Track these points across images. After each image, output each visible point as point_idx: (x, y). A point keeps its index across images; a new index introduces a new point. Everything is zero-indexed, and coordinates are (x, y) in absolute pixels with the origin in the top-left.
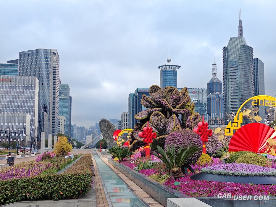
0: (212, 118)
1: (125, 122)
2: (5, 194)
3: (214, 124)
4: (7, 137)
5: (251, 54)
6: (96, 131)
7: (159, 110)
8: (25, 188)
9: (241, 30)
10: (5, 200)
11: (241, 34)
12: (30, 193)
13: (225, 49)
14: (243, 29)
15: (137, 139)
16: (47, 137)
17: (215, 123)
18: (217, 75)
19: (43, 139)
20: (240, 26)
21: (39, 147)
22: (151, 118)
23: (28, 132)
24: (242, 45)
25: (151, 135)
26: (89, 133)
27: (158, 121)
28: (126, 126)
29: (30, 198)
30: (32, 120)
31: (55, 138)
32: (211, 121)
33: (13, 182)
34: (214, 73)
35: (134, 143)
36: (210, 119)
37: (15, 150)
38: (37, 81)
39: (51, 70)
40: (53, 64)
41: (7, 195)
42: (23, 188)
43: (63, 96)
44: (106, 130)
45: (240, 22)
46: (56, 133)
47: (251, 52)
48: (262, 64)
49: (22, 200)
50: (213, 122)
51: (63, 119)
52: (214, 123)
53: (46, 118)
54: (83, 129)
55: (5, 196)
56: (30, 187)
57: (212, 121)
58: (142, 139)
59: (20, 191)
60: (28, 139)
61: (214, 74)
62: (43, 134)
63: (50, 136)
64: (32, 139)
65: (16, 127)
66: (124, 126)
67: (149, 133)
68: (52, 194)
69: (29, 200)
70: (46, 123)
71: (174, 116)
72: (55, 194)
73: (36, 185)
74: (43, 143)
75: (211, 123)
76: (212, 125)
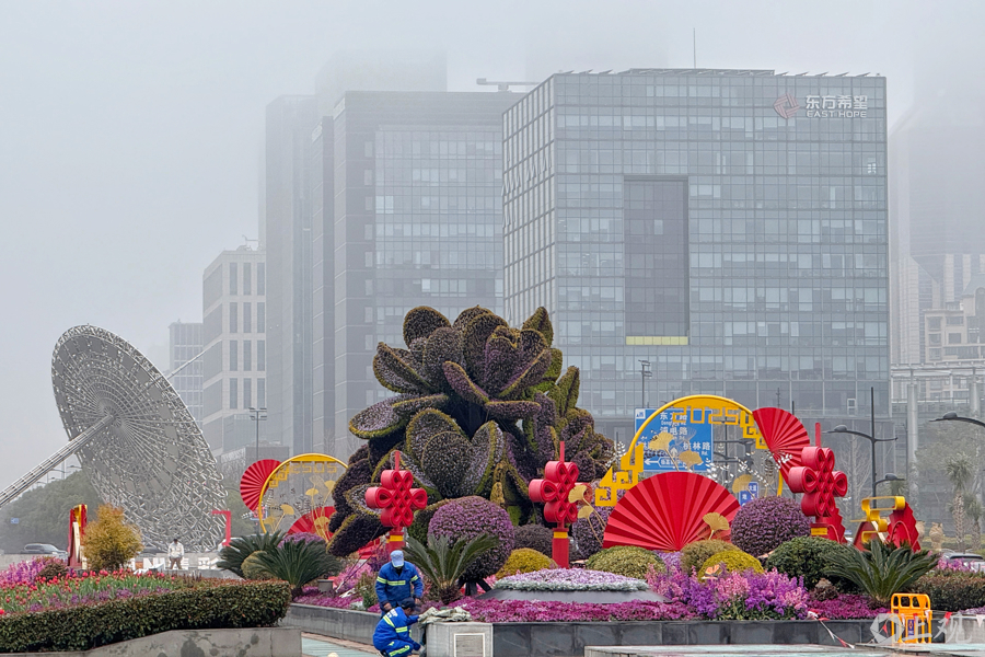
0: (950, 298)
1: (234, 337)
3: (964, 342)
7: (438, 406)
8: (185, 607)
10: (154, 627)
12: (194, 615)
15: (360, 512)
17: (972, 338)
22: (408, 433)
25: (406, 499)
27: (433, 447)
28: (241, 364)
29: (193, 624)
32: (943, 323)
33: (166, 597)
35: (344, 524)
36: (936, 306)
41: (155, 618)
42: (182, 607)
44: (109, 416)
49: (181, 627)
50: (962, 330)
52: (964, 339)
55: (153, 621)
56: (193, 606)
57: (955, 320)
58: (379, 513)
59: (178, 612)
66: (226, 364)
67: (402, 490)
68: (228, 616)
69: (193, 627)
71: (491, 427)
72: (234, 618)
75: (945, 342)
76: (950, 351)
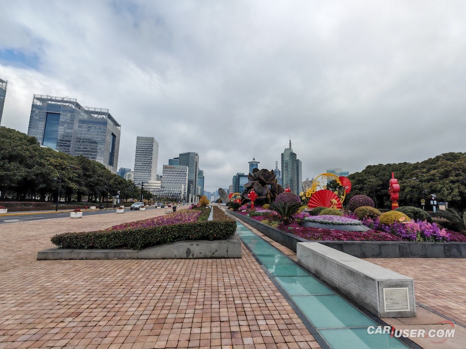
2: (174, 235)
4: (172, 196)
6: (216, 194)
7: (258, 182)
8: (189, 231)
9: (290, 145)
10: (173, 239)
11: (290, 147)
13: (282, 154)
15: (246, 198)
16: (192, 196)
19: (190, 197)
20: (290, 143)
21: (188, 202)
22: (253, 186)
23: (183, 193)
24: (291, 153)
26: (213, 195)
27: (258, 188)
29: (192, 238)
30: (185, 188)
31: (196, 197)
34: (277, 166)
35: (243, 200)
37: (176, 203)
38: (188, 168)
39: (195, 163)
40: (196, 160)
42: (187, 230)
43: (200, 176)
44: (222, 194)
45: (290, 141)
46: (196, 195)
47: (295, 156)
48: (301, 162)
49: (186, 239)
51: (200, 187)
53: (191, 187)
54: (209, 193)
55: (174, 237)
56: (192, 230)
58: (249, 198)
59: (185, 233)
60: (182, 197)
62: (190, 195)
63: (194, 196)
64: (184, 197)
65: (176, 191)
68: (208, 235)
69: (191, 240)
70: (191, 189)
72: (210, 236)
73: (197, 229)
74: (190, 199)
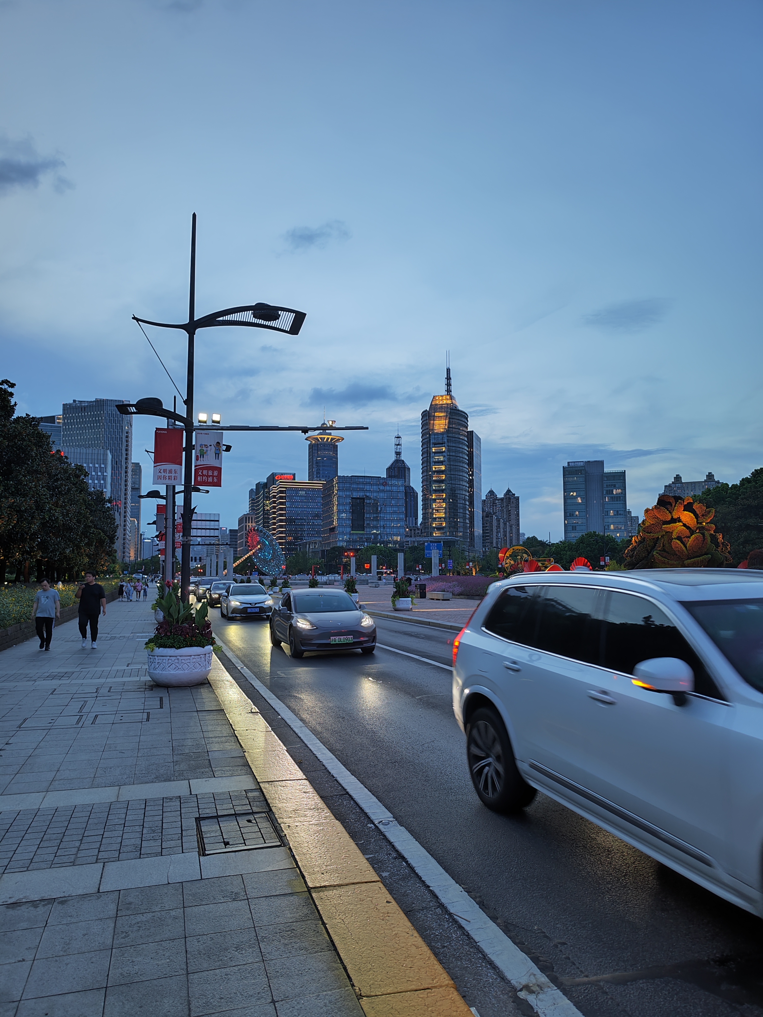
5: (463, 423)
9: (449, 385)
11: (449, 391)
13: (425, 414)
14: (452, 382)
18: (402, 455)
20: (449, 378)
24: (453, 409)
34: (398, 451)
38: (110, 457)
39: (124, 436)
40: (126, 426)
45: (448, 370)
47: (463, 419)
48: (479, 439)
61: (398, 454)
